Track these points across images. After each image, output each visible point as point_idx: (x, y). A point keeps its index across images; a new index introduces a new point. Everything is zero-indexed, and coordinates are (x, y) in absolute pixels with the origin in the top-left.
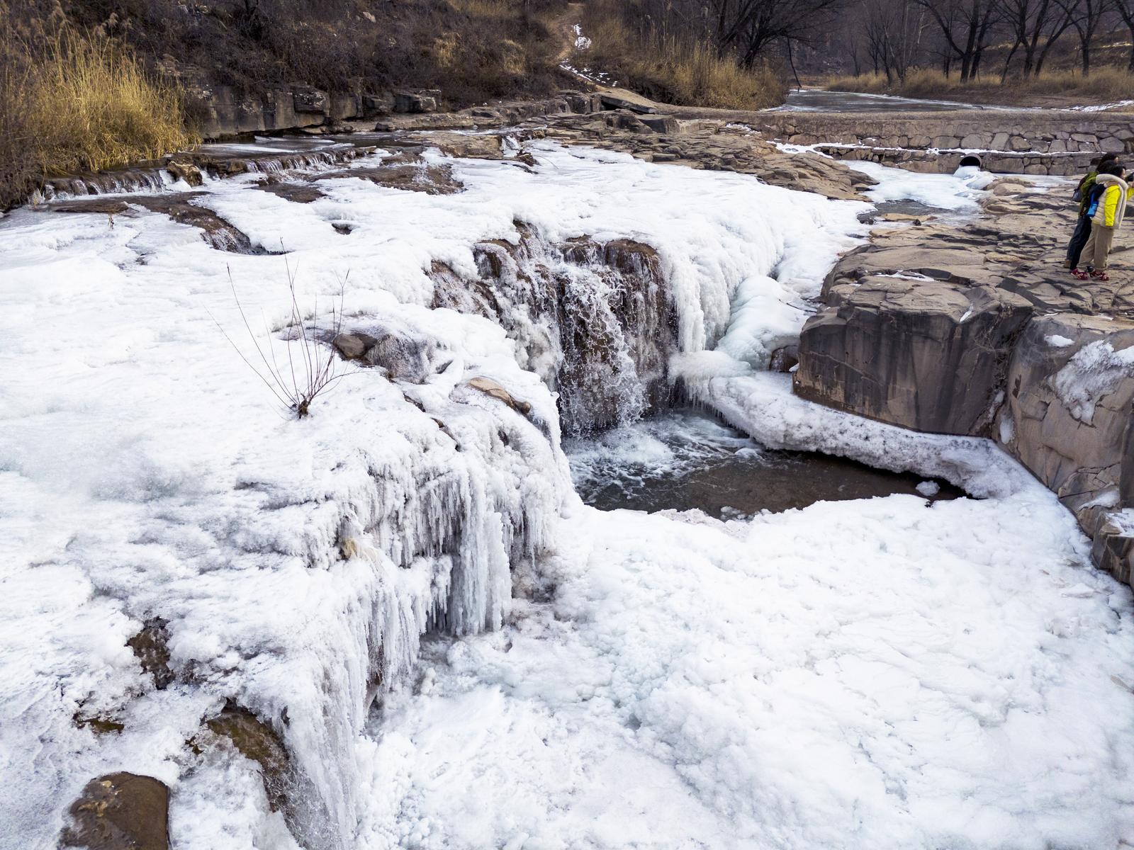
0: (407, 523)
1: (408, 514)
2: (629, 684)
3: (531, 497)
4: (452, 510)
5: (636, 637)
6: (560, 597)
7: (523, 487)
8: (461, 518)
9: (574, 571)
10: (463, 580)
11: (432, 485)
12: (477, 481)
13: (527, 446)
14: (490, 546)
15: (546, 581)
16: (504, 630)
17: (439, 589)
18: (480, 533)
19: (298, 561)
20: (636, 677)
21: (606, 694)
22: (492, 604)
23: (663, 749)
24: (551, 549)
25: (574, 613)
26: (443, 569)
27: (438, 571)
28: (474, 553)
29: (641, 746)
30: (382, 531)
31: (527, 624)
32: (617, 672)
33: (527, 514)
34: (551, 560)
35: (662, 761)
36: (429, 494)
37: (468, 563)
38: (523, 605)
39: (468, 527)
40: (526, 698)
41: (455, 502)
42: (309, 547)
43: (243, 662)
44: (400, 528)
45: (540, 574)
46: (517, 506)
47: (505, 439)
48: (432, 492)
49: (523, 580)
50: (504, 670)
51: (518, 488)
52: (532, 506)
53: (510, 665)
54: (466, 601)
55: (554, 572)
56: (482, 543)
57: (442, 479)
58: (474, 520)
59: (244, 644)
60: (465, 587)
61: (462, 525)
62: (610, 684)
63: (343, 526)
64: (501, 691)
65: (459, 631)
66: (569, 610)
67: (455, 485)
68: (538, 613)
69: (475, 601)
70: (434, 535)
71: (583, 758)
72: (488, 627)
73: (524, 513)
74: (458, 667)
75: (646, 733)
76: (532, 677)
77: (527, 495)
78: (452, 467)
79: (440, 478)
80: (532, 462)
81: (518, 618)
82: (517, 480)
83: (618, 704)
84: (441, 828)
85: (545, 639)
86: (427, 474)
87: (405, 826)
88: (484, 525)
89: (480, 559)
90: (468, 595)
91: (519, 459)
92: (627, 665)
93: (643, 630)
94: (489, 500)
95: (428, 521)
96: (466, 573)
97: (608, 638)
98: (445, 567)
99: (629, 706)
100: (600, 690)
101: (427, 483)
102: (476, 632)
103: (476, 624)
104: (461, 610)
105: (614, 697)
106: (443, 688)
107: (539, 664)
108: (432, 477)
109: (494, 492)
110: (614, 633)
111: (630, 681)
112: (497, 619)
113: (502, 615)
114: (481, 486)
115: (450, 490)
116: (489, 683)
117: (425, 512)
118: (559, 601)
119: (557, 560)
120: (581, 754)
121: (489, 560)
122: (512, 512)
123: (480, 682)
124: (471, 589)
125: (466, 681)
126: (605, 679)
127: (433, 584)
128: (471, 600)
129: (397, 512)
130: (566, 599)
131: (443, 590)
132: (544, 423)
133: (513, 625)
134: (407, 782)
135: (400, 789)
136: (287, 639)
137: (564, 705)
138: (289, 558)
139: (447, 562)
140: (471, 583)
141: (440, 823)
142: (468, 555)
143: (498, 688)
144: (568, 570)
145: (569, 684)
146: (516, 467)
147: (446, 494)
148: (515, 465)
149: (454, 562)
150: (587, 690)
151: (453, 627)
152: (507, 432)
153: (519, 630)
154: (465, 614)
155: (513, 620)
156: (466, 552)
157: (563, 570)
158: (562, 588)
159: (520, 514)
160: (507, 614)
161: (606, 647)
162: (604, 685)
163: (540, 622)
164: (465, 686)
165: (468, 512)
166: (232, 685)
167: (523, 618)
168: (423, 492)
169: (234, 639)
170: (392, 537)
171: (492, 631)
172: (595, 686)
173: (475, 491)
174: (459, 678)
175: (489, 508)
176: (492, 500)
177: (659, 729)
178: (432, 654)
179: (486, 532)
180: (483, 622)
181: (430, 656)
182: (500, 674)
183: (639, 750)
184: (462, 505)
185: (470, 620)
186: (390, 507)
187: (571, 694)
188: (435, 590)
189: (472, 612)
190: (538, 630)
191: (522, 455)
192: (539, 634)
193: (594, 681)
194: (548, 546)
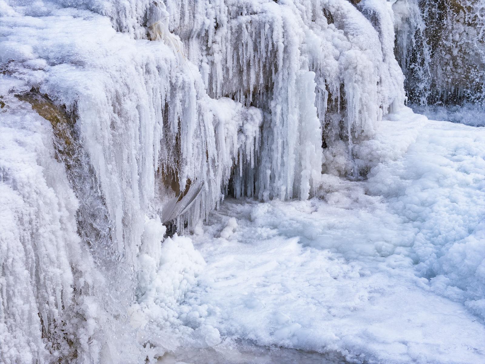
0: (216, 47)
1: (218, 38)
2: (431, 245)
3: (350, 71)
4: (264, 55)
5: (445, 206)
6: (373, 176)
7: (343, 59)
8: (273, 69)
9: (391, 154)
10: (273, 140)
11: (244, 19)
12: (291, 32)
13: (352, 27)
14: (302, 107)
15: (361, 163)
16: (311, 201)
17: (247, 137)
18: (292, 88)
19: (107, 20)
20: (440, 239)
21: (407, 253)
22: (301, 171)
23: (454, 291)
24: (369, 134)
25: (385, 189)
26: (252, 119)
27: (247, 120)
28: (285, 109)
29: (432, 288)
30: (191, 47)
31: (334, 197)
32: (421, 234)
33: (346, 89)
34: (366, 142)
35: (452, 300)
36: (240, 27)
37: (277, 119)
38: (332, 180)
39: (279, 79)
40: (323, 248)
41: (267, 46)
42: (118, 13)
43: (49, 67)
44: (209, 51)
45: (355, 156)
46: (334, 75)
47: (331, 19)
48: (244, 26)
49: (336, 158)
50: (304, 225)
51: (337, 59)
52: (350, 80)
53: (310, 220)
54: (274, 162)
55: (370, 154)
56: (293, 100)
57: (255, 17)
58: (286, 74)
59: (51, 55)
60: (274, 147)
61: (273, 76)
62: (412, 245)
63: (151, 10)
64: (299, 243)
65: (266, 194)
66: (380, 186)
67: (267, 26)
68: (348, 189)
69: (283, 164)
70: (245, 78)
71: (370, 292)
72: (296, 195)
73: (342, 86)
74: (260, 221)
75: (440, 281)
76: (333, 232)
77: (346, 69)
78: (266, 9)
79: (253, 16)
80: (355, 40)
81: (328, 192)
82: (337, 52)
83: (416, 262)
84: (218, 314)
85: (352, 209)
86: (240, 8)
87: (185, 308)
88: (297, 82)
89: (290, 116)
90: (277, 156)
91: (342, 35)
92: (431, 229)
93: (453, 202)
94: (303, 57)
95: (238, 59)
96: (275, 130)
97: (416, 208)
98: (255, 117)
99: (428, 262)
100: (399, 249)
101: (240, 17)
102: (283, 197)
103: (283, 188)
104: (269, 172)
105: (413, 255)
106: (243, 236)
107: (340, 222)
108: (245, 12)
109: (310, 52)
110: (423, 204)
111: (433, 243)
112: (305, 187)
113: (311, 185)
114: (296, 41)
115: (262, 31)
116: (288, 235)
117: (236, 48)
118: (371, 179)
119: (375, 144)
120: (369, 289)
121: (300, 121)
122: (328, 80)
123: (280, 235)
124: (280, 149)
125: (265, 232)
126: (406, 240)
127: (241, 131)
128: (279, 161)
129: (207, 31)
130: (378, 177)
131: (250, 141)
132: (374, 14)
133: (322, 198)
134: (194, 281)
135: (185, 282)
136: (87, 59)
137: (361, 257)
138: (99, 16)
139: (257, 114)
140: (280, 141)
141: (218, 310)
142: (278, 110)
143: (296, 239)
144: (384, 152)
145: (369, 241)
146: (337, 41)
147: (258, 34)
148: (336, 39)
149: (264, 117)
150: (386, 247)
151: (261, 192)
152: (332, 11)
153: (326, 202)
154: (272, 178)
155: (322, 193)
156: (277, 107)
157: (379, 152)
158: (376, 168)
159: (337, 85)
160: (316, 186)
161: (412, 215)
162: (404, 246)
163: (349, 196)
164: (265, 235)
165: (280, 63)
166: (38, 77)
167: (332, 192)
168: (234, 23)
169: (44, 51)
170: (201, 58)
171: (300, 199)
172: (396, 246)
173: (289, 42)
174: (259, 229)
175: (302, 67)
176: (306, 58)
177: (453, 275)
178: (237, 213)
179: (298, 89)
180: (290, 188)
181: (235, 214)
182: (301, 228)
183: (429, 291)
184: (274, 52)
185: (278, 183)
186: (200, 23)
187: (370, 248)
188: (243, 137)
189: (280, 177)
190: (346, 201)
191: (346, 34)
192: (347, 206)
193: (395, 240)
194: (366, 129)
